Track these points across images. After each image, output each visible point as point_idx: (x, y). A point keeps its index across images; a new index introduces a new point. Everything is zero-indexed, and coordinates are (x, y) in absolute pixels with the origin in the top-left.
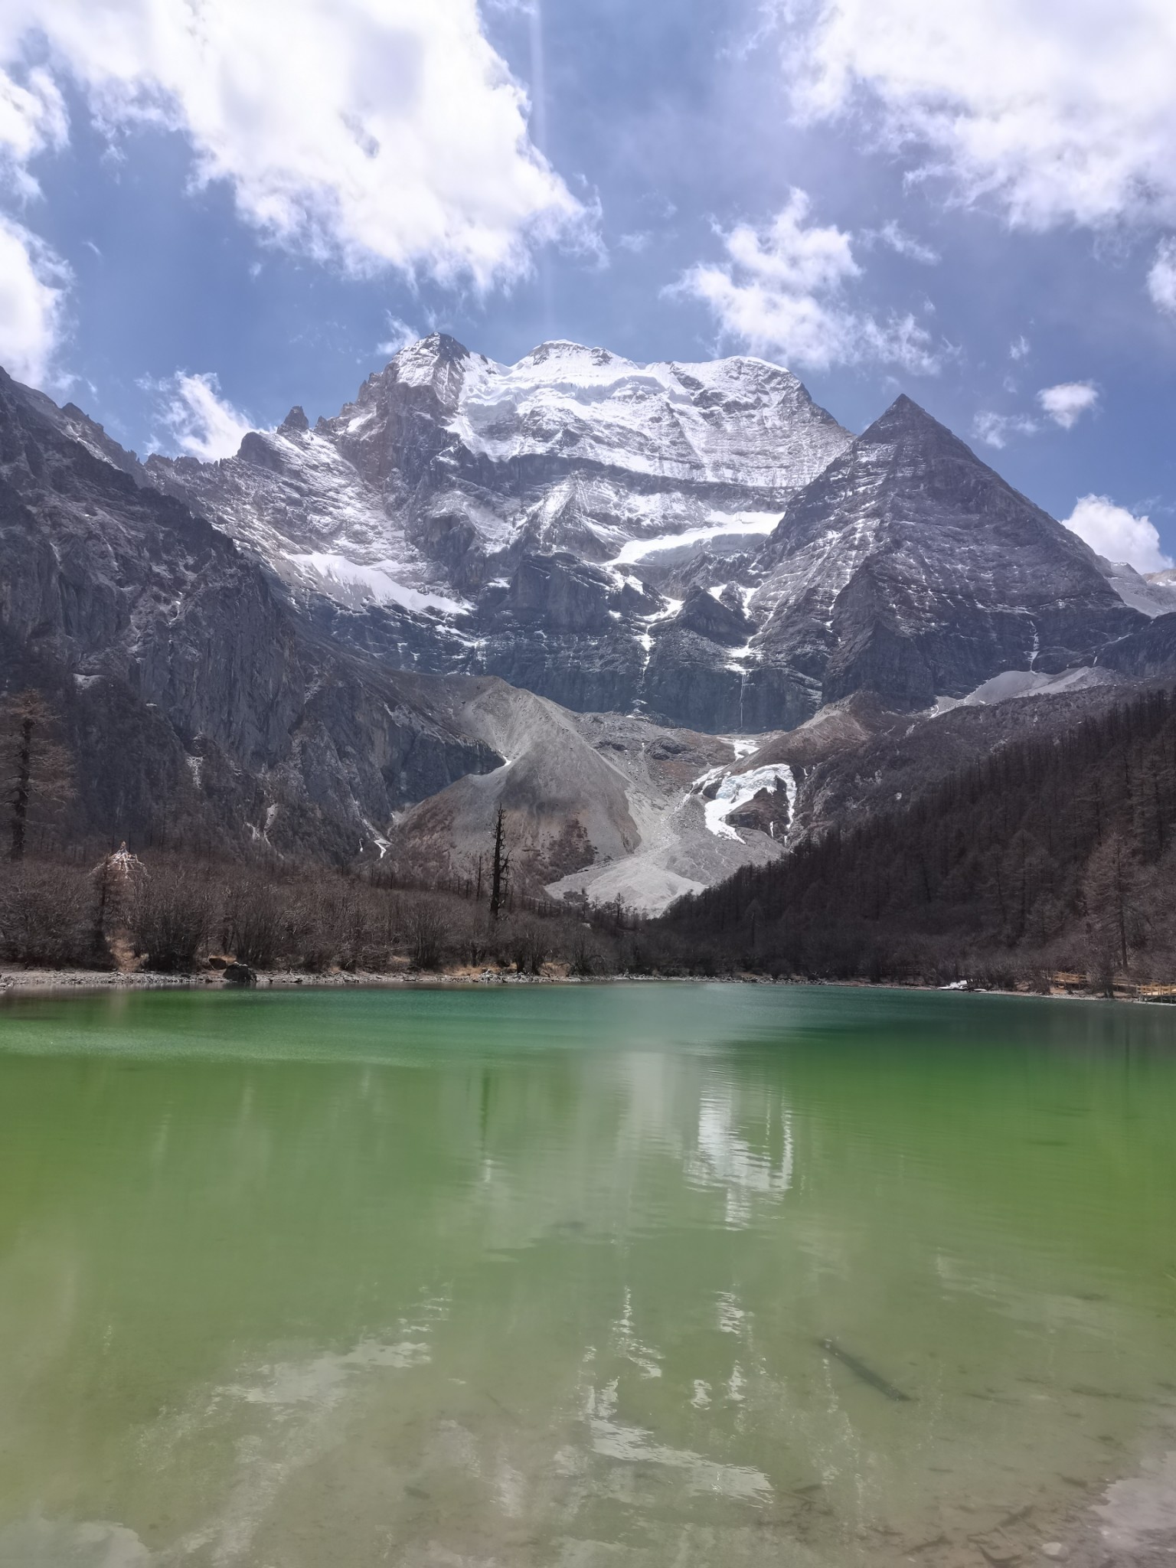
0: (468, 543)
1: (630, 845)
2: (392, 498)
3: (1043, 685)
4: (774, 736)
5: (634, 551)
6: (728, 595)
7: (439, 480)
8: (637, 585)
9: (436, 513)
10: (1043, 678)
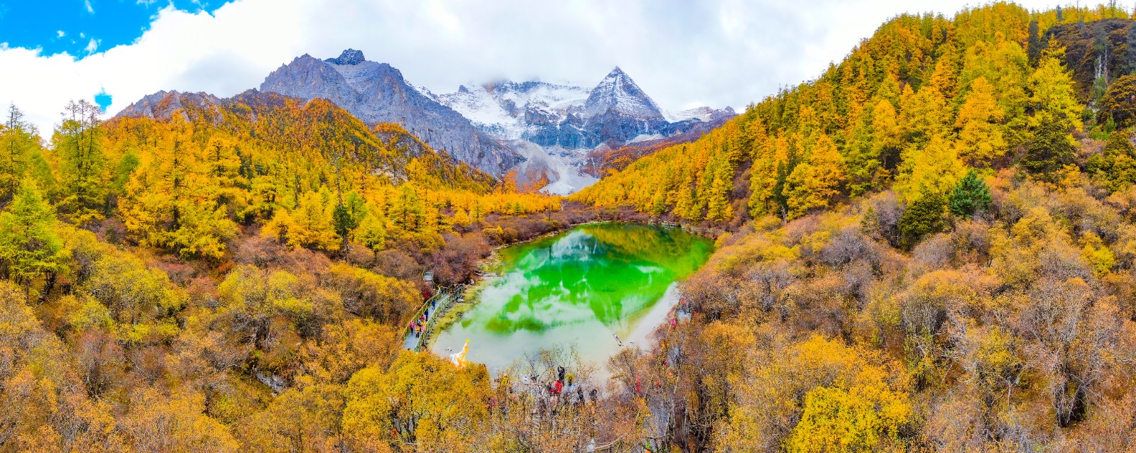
0: (514, 105)
1: (558, 178)
2: (494, 96)
3: (649, 138)
4: (590, 150)
5: (554, 105)
6: (577, 115)
7: (505, 90)
8: (555, 113)
9: (505, 99)
10: (649, 136)
